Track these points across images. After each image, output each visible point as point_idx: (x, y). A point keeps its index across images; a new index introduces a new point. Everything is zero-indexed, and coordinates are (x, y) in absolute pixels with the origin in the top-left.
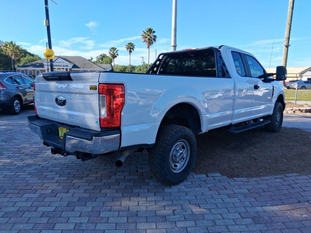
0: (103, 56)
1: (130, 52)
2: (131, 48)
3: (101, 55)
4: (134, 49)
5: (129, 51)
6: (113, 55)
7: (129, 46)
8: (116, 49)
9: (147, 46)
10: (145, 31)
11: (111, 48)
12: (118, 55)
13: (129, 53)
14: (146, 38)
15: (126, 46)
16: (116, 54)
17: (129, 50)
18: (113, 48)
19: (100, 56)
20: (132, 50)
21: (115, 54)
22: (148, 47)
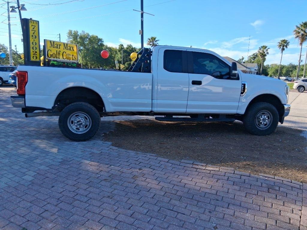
0: (256, 56)
1: (283, 49)
2: (284, 45)
3: (254, 55)
4: (288, 46)
5: (281, 49)
6: (262, 54)
7: (282, 44)
8: (266, 47)
9: (300, 42)
10: (299, 26)
11: (262, 47)
12: (268, 53)
13: (281, 51)
14: (299, 33)
15: (278, 44)
16: (266, 53)
17: (281, 47)
18: (264, 46)
19: (252, 55)
20: (285, 47)
21: (264, 53)
22: (301, 44)
